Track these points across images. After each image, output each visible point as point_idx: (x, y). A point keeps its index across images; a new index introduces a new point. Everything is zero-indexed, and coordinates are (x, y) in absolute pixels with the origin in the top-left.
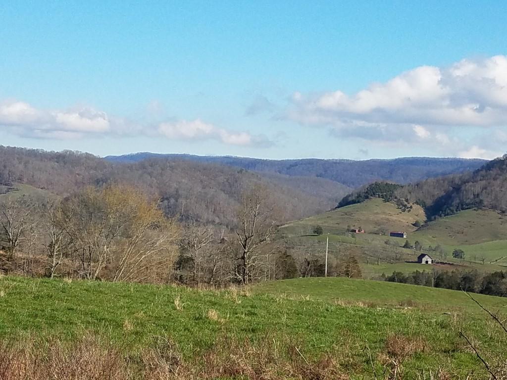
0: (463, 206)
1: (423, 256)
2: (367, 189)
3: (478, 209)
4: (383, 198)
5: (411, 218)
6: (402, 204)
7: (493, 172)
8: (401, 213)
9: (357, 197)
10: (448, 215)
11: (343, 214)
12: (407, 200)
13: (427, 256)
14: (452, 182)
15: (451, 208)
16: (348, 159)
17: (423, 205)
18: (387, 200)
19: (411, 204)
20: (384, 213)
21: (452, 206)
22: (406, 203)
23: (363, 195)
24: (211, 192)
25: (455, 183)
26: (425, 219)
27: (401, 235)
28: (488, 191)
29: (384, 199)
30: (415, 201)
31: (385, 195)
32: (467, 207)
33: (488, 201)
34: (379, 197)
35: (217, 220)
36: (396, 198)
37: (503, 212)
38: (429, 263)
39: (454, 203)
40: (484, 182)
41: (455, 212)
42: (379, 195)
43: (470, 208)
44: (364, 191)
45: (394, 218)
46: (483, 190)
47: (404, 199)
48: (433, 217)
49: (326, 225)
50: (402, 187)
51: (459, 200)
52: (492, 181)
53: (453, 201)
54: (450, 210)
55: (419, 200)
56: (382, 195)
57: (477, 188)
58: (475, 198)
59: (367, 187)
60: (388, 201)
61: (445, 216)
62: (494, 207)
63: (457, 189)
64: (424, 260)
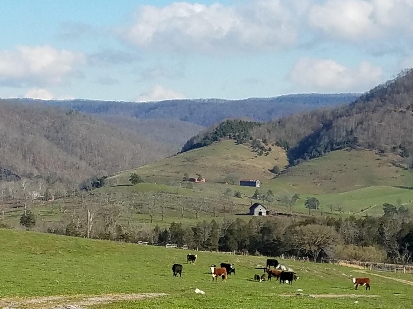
0: (333, 146)
1: (256, 205)
2: (216, 129)
3: (352, 149)
4: (235, 139)
5: (268, 163)
6: (258, 146)
7: (373, 103)
8: (256, 157)
9: (204, 139)
10: (314, 157)
11: (184, 160)
12: (265, 141)
13: (260, 206)
14: (323, 116)
15: (319, 149)
16: (218, 98)
17: (285, 146)
18: (239, 142)
19: (270, 146)
20: (235, 157)
21: (320, 146)
22: (263, 145)
23: (210, 136)
24: (30, 138)
25: (326, 119)
26: (287, 163)
27: (253, 184)
28: (364, 127)
29: (236, 141)
30: (275, 143)
31: (238, 135)
32: (337, 147)
33: (364, 139)
34: (230, 138)
35: (36, 173)
36: (251, 139)
37: (382, 152)
38: (263, 214)
39: (322, 143)
40: (359, 116)
41: (323, 153)
42: (230, 135)
43: (341, 148)
44: (212, 132)
45: (248, 163)
46: (358, 125)
47: (261, 140)
48: (295, 161)
49: (163, 174)
50: (259, 125)
51: (329, 138)
52: (370, 114)
53: (320, 141)
54: (317, 151)
55: (280, 140)
56: (234, 136)
57: (351, 123)
58: (347, 135)
59: (216, 126)
60: (241, 143)
61: (310, 159)
62: (371, 146)
63: (328, 126)
64: (257, 210)
